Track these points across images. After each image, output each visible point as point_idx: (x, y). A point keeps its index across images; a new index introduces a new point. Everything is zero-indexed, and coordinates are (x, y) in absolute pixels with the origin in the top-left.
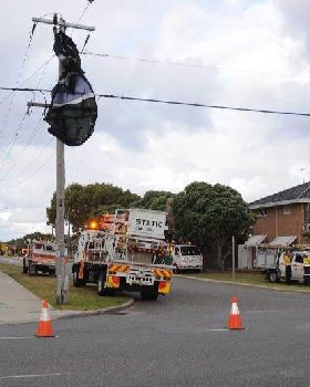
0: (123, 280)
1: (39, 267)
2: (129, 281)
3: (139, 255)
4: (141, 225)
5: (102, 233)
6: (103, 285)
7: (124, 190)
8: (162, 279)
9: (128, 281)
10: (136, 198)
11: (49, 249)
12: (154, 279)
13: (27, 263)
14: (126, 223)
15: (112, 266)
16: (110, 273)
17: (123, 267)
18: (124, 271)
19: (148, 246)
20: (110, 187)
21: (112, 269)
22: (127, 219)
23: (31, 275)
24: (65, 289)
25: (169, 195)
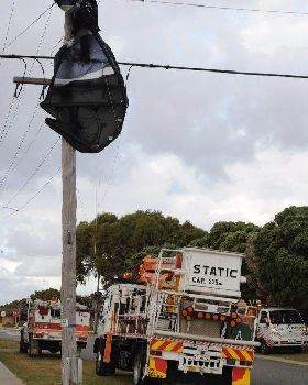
0: (173, 364)
1: (44, 344)
2: (183, 368)
3: (199, 324)
4: (201, 275)
5: (142, 287)
6: (141, 374)
7: (182, 223)
8: (237, 364)
9: (181, 367)
10: (200, 233)
11: (57, 314)
12: (223, 363)
13: (26, 337)
14: (177, 271)
15: (154, 341)
16: (153, 353)
17: (173, 344)
18: (175, 349)
19: (213, 309)
20: (157, 216)
21: (155, 347)
22: (179, 266)
23: (31, 356)
24: (75, 380)
25: (251, 228)
